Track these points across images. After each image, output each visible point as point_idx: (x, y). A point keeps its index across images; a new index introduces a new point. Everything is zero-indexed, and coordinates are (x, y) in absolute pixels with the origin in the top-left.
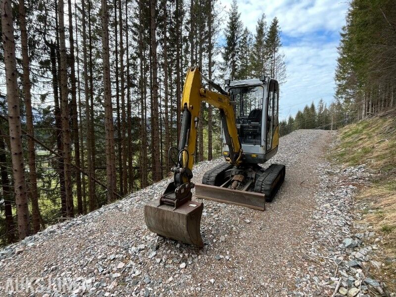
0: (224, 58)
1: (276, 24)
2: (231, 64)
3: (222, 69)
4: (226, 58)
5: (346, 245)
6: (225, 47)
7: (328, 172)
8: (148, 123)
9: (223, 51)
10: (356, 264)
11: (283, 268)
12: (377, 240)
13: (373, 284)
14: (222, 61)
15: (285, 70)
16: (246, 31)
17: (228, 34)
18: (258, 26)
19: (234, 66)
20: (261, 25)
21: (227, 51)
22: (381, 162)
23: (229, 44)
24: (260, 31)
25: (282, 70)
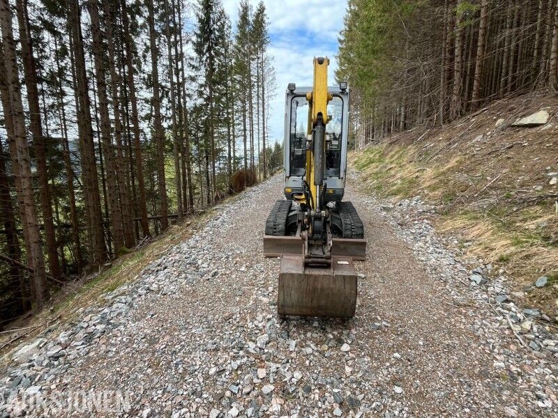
0: (196, 51)
1: (263, 12)
2: (206, 60)
3: (194, 67)
4: (199, 51)
5: (478, 283)
6: (195, 33)
7: (384, 208)
8: (72, 148)
9: (194, 39)
10: (505, 299)
11: (447, 320)
12: (501, 271)
13: (534, 314)
14: (194, 55)
15: (274, 79)
16: (222, 13)
17: (201, 14)
18: (241, 9)
19: (211, 64)
20: (246, 9)
21: (199, 40)
22: (438, 193)
23: (202, 29)
24: (244, 17)
25: (271, 78)
